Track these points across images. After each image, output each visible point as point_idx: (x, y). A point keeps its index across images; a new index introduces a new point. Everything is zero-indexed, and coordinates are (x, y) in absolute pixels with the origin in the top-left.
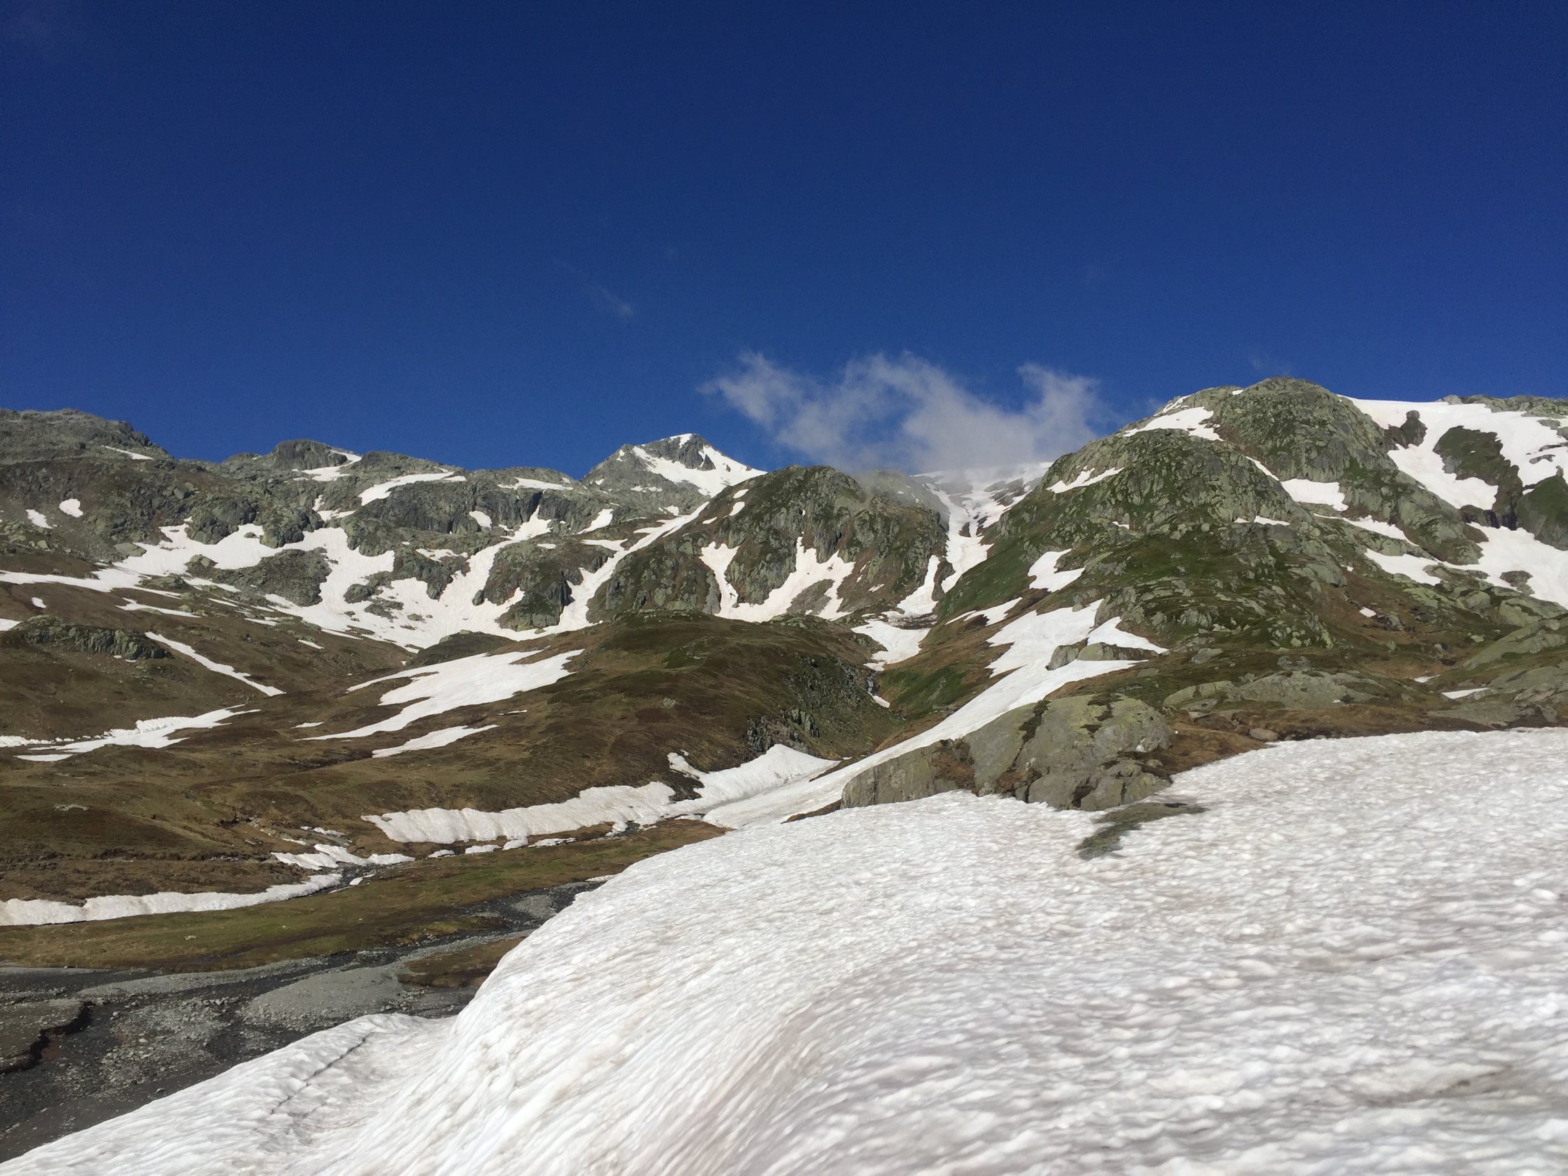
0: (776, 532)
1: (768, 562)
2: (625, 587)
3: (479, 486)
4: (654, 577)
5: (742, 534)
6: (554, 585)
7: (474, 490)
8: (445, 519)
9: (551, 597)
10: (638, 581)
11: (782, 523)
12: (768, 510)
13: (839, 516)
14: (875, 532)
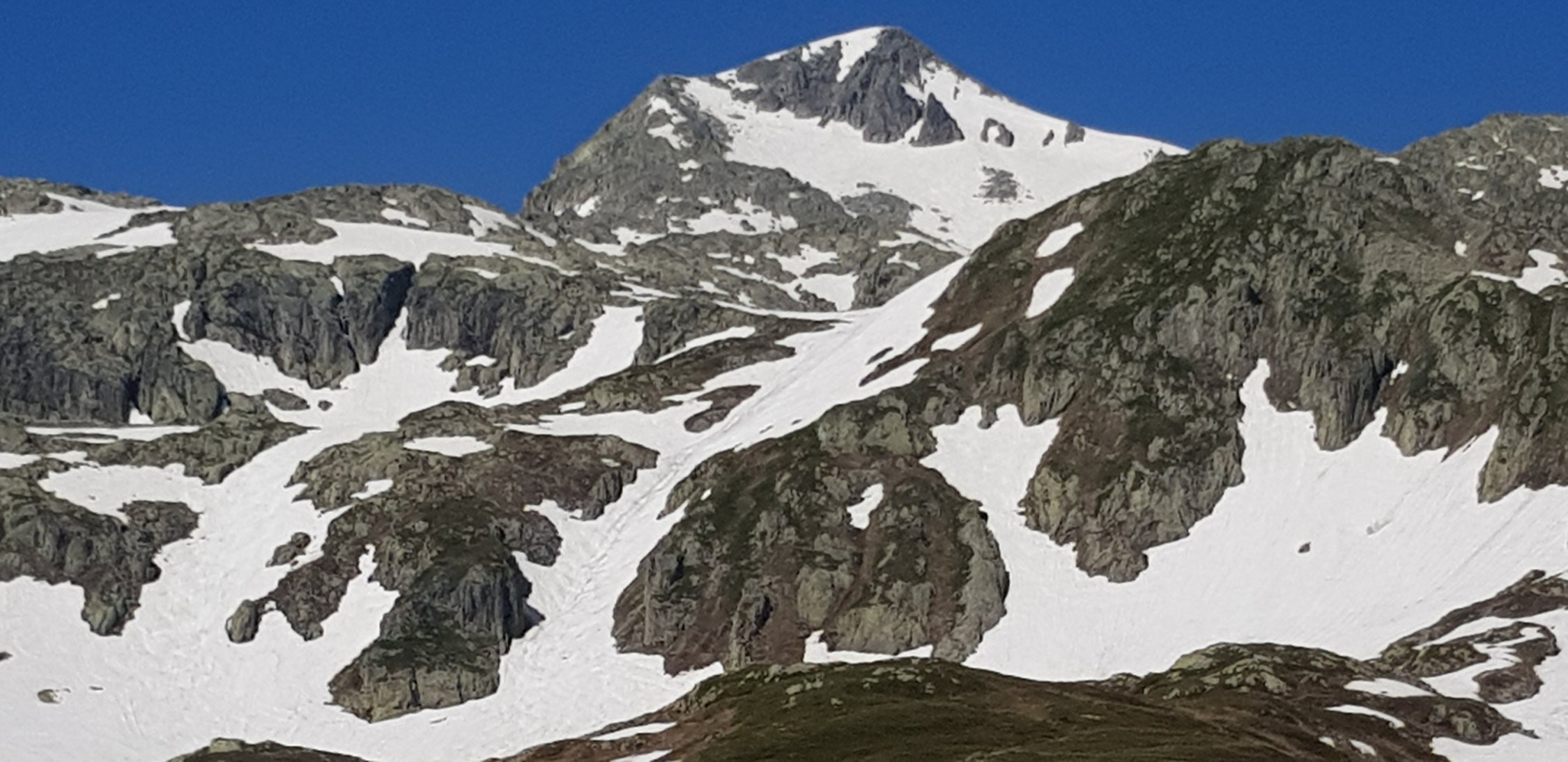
0: (1178, 367)
1: (1160, 465)
2: (704, 569)
3: (214, 260)
4: (790, 534)
5: (1066, 377)
6: (476, 575)
7: (201, 274)
8: (115, 372)
9: (470, 616)
10: (741, 548)
11: (1195, 338)
12: (1147, 295)
13: (1381, 301)
14: (1501, 349)
